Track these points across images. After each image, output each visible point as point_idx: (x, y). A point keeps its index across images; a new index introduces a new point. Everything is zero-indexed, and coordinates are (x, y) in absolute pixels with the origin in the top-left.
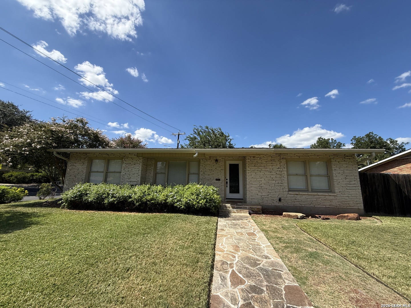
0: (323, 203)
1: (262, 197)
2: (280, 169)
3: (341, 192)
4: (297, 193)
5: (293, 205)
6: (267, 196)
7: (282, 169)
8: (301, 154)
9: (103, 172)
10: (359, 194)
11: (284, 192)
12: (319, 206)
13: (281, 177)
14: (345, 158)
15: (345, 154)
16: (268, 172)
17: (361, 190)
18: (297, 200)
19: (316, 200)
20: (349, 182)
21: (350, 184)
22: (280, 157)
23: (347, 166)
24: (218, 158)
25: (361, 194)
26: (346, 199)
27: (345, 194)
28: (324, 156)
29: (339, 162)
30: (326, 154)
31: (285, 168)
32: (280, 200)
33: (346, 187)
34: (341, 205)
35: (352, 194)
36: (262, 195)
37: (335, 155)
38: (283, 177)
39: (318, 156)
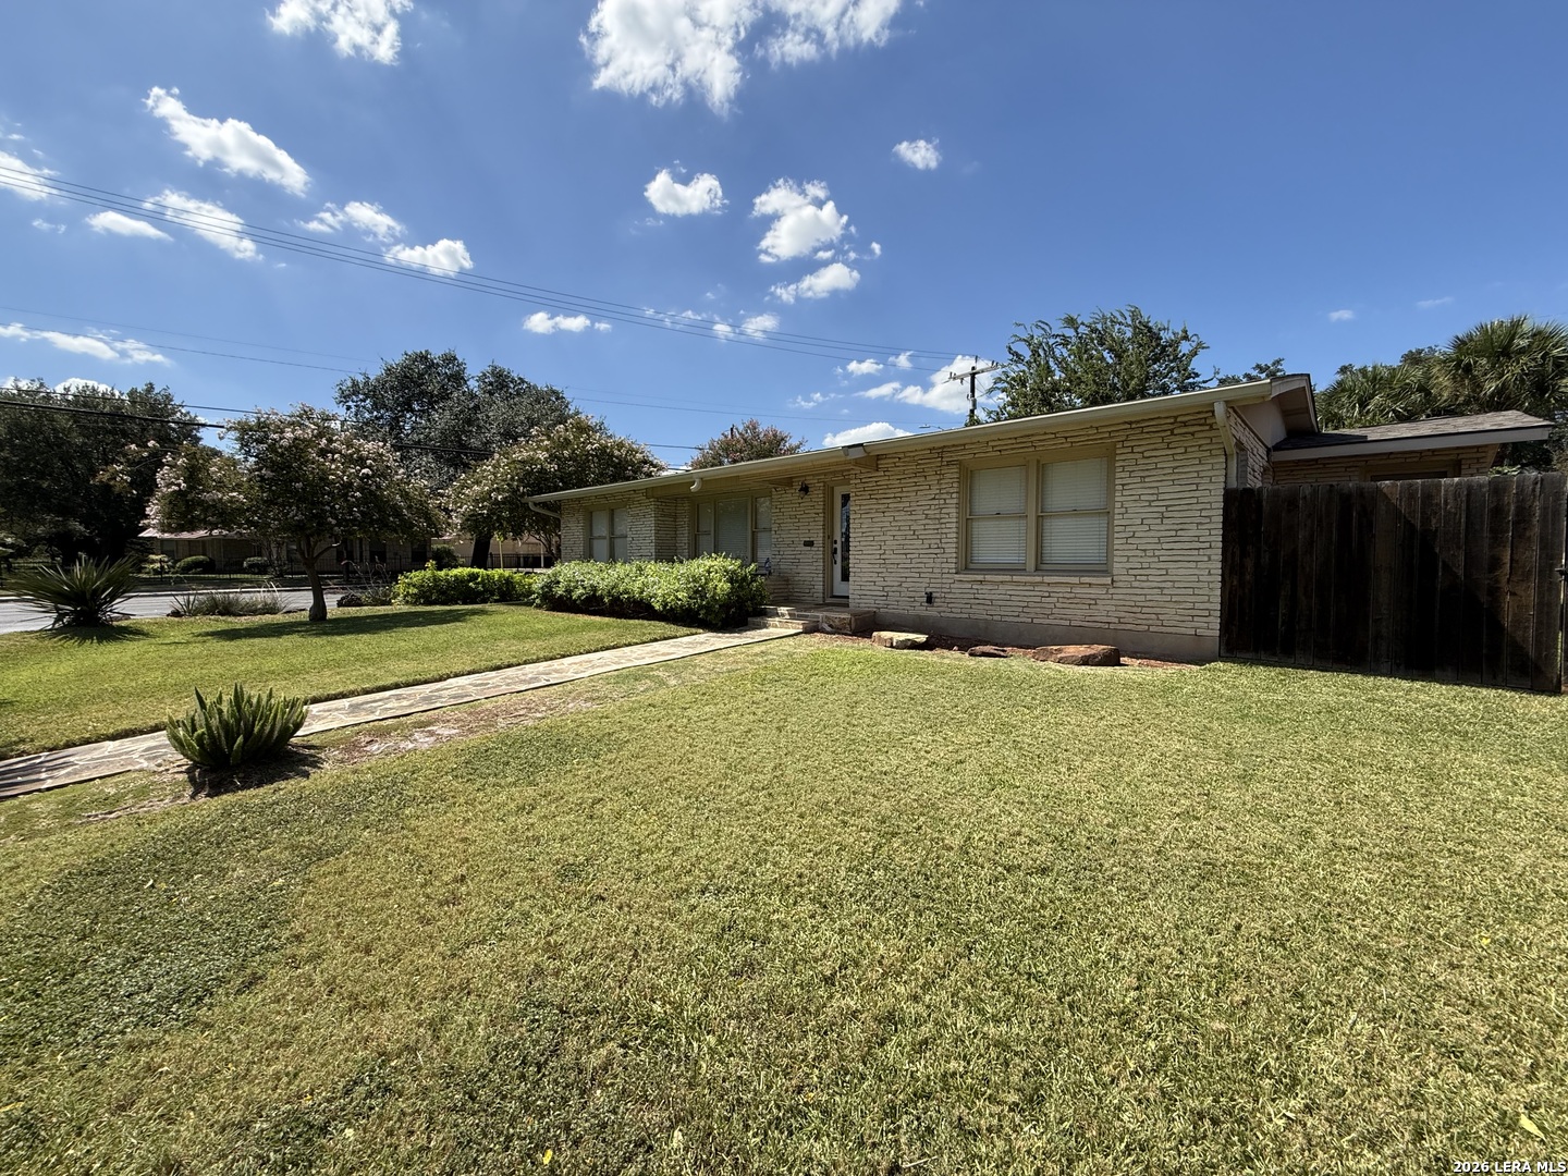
0: (1063, 611)
1: (886, 589)
2: (936, 502)
3: (1131, 572)
4: (980, 577)
5: (967, 616)
6: (899, 589)
7: (942, 502)
8: (1010, 442)
9: (604, 538)
10: (1210, 579)
11: (944, 576)
12: (1047, 621)
13: (938, 526)
14: (1172, 434)
15: (1176, 417)
16: (903, 513)
17: (1224, 561)
18: (977, 601)
19: (1038, 599)
20: (1173, 533)
21: (1176, 539)
22: (942, 461)
23: (1176, 468)
24: (810, 481)
25: (1220, 578)
26: (1149, 597)
27: (1151, 578)
28: (1089, 435)
29: (1146, 454)
30: (1097, 428)
31: (954, 496)
32: (930, 599)
33: (1157, 553)
34: (1129, 618)
35: (1175, 578)
36: (886, 584)
37: (1134, 426)
38: (943, 526)
39: (1066, 438)
